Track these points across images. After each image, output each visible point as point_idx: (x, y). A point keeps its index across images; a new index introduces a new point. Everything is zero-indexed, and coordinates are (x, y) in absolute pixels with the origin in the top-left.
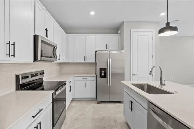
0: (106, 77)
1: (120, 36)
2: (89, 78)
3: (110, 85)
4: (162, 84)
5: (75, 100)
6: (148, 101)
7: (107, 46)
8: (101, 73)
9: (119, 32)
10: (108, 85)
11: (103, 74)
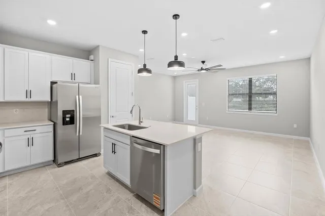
0: (74, 124)
1: (92, 64)
2: (39, 129)
3: (81, 134)
4: (140, 122)
5: (6, 176)
6: (130, 136)
7: (73, 76)
8: (64, 118)
9: (92, 57)
10: (78, 134)
11: (68, 119)
